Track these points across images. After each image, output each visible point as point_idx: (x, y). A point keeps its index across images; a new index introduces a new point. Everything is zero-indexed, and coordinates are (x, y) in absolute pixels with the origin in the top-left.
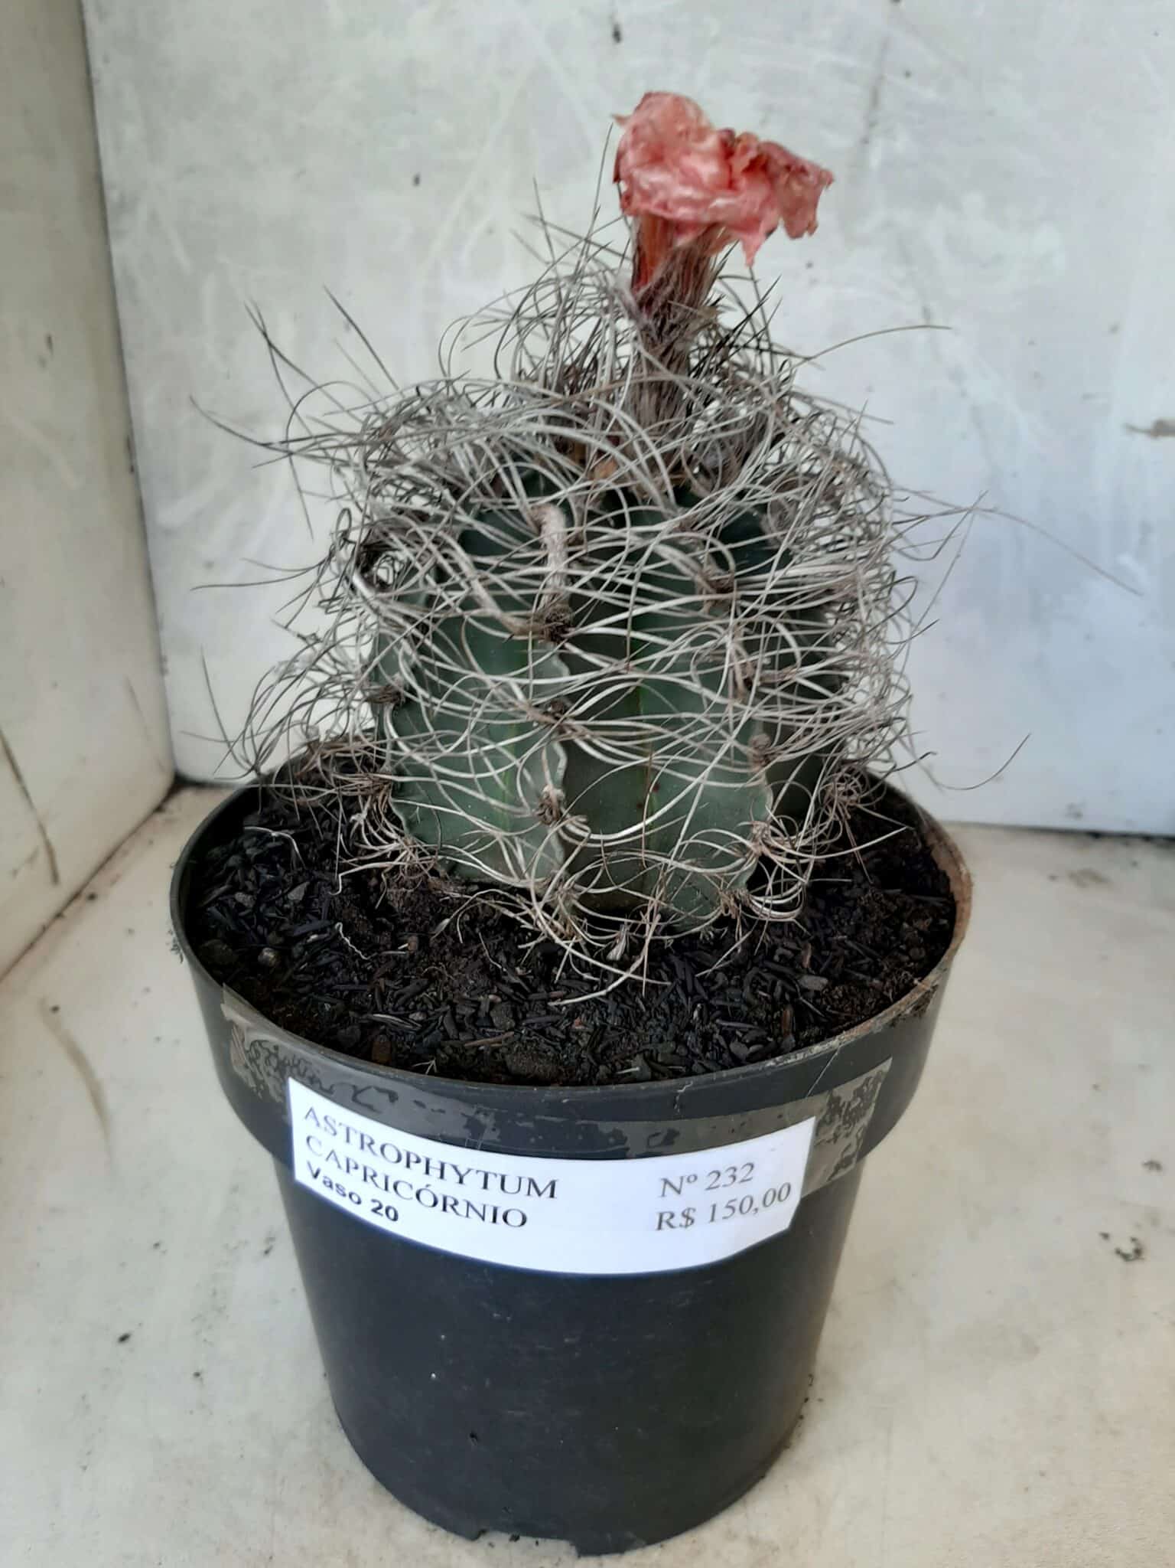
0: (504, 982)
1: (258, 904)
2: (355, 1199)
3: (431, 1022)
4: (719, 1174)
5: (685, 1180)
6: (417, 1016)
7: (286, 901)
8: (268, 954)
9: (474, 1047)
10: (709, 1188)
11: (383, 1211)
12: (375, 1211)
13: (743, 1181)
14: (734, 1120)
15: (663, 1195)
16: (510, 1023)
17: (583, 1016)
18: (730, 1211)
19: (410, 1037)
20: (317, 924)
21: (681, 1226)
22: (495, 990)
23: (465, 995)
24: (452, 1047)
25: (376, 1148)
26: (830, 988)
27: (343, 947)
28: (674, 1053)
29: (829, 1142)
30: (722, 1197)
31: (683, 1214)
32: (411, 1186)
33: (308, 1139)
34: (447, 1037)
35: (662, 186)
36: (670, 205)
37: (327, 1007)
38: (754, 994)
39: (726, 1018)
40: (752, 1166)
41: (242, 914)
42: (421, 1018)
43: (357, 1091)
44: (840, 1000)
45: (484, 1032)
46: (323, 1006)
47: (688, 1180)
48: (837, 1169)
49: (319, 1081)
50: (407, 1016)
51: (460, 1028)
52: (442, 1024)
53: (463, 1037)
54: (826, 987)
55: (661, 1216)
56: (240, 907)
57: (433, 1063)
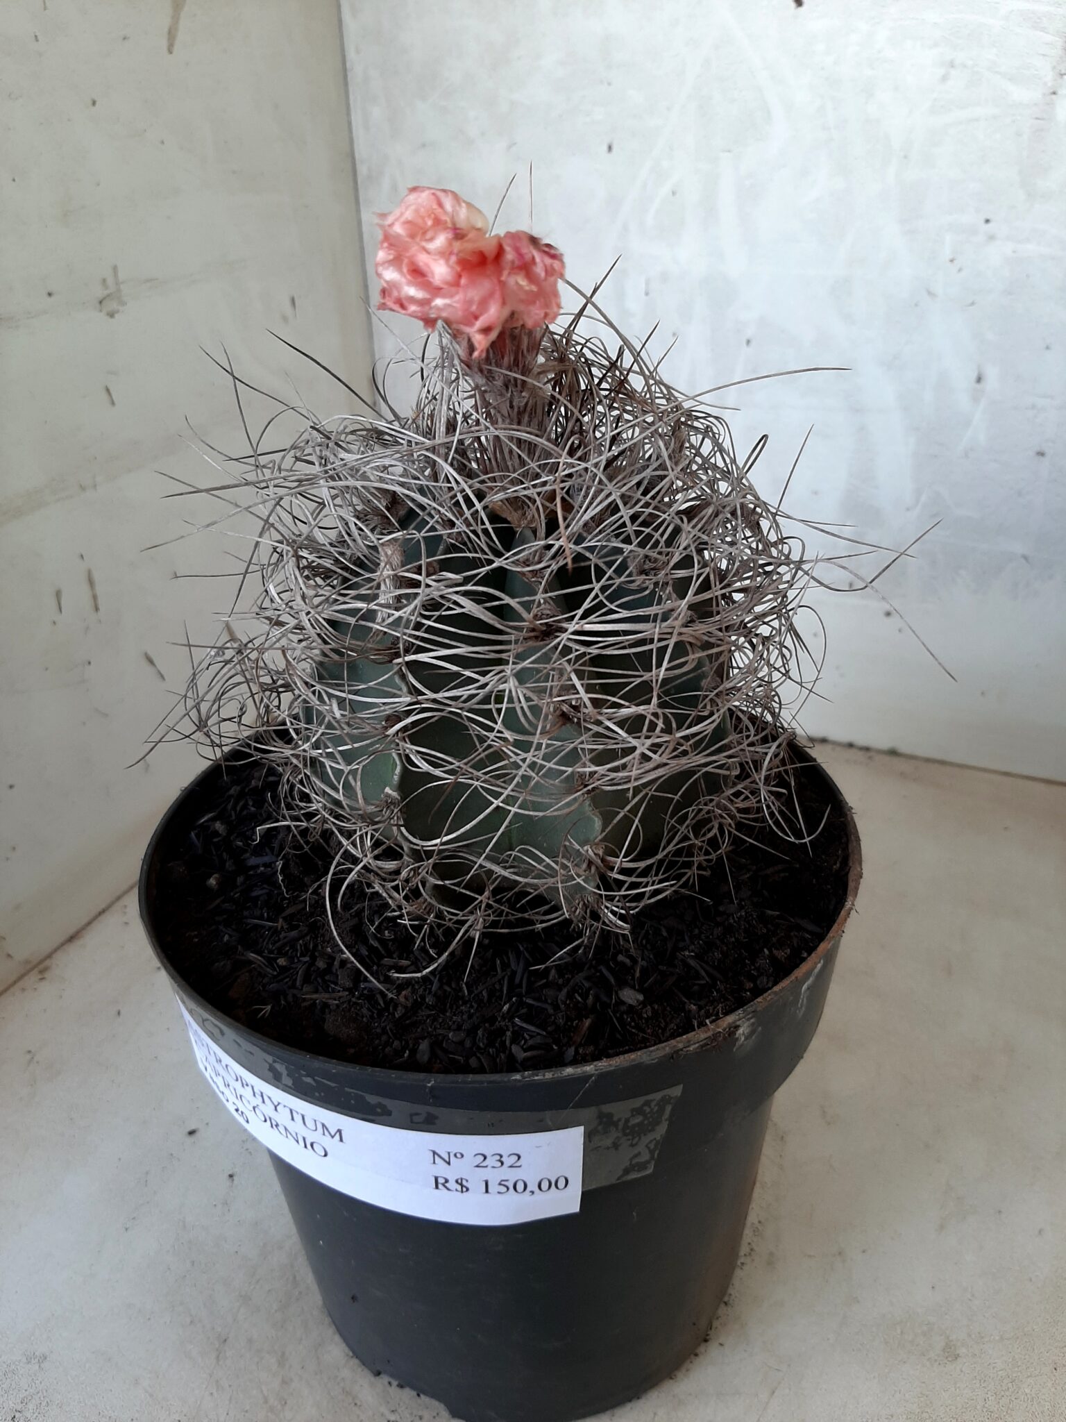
0: (367, 944)
1: (230, 833)
2: (225, 1097)
3: (293, 968)
4: (485, 1158)
5: (452, 1155)
6: (282, 961)
8: (214, 880)
9: (311, 999)
10: (477, 1166)
11: (240, 1113)
12: (237, 1111)
13: (511, 1167)
14: (489, 1116)
15: (434, 1163)
16: (348, 984)
17: (409, 989)
18: (503, 1189)
19: (265, 980)
21: (456, 1190)
24: (294, 996)
25: (225, 1067)
26: (644, 1004)
27: (275, 884)
28: (461, 1043)
29: (608, 1148)
30: (494, 1176)
31: (457, 1181)
32: (249, 1102)
34: (293, 986)
37: (226, 938)
39: (525, 1019)
40: (519, 1157)
41: (215, 840)
42: (284, 964)
44: (647, 1019)
45: (329, 986)
47: (455, 1155)
48: (627, 1171)
50: (275, 960)
51: (309, 979)
52: (297, 973)
53: (306, 988)
54: (640, 1003)
55: (436, 1179)
56: (216, 833)
57: (269, 1007)
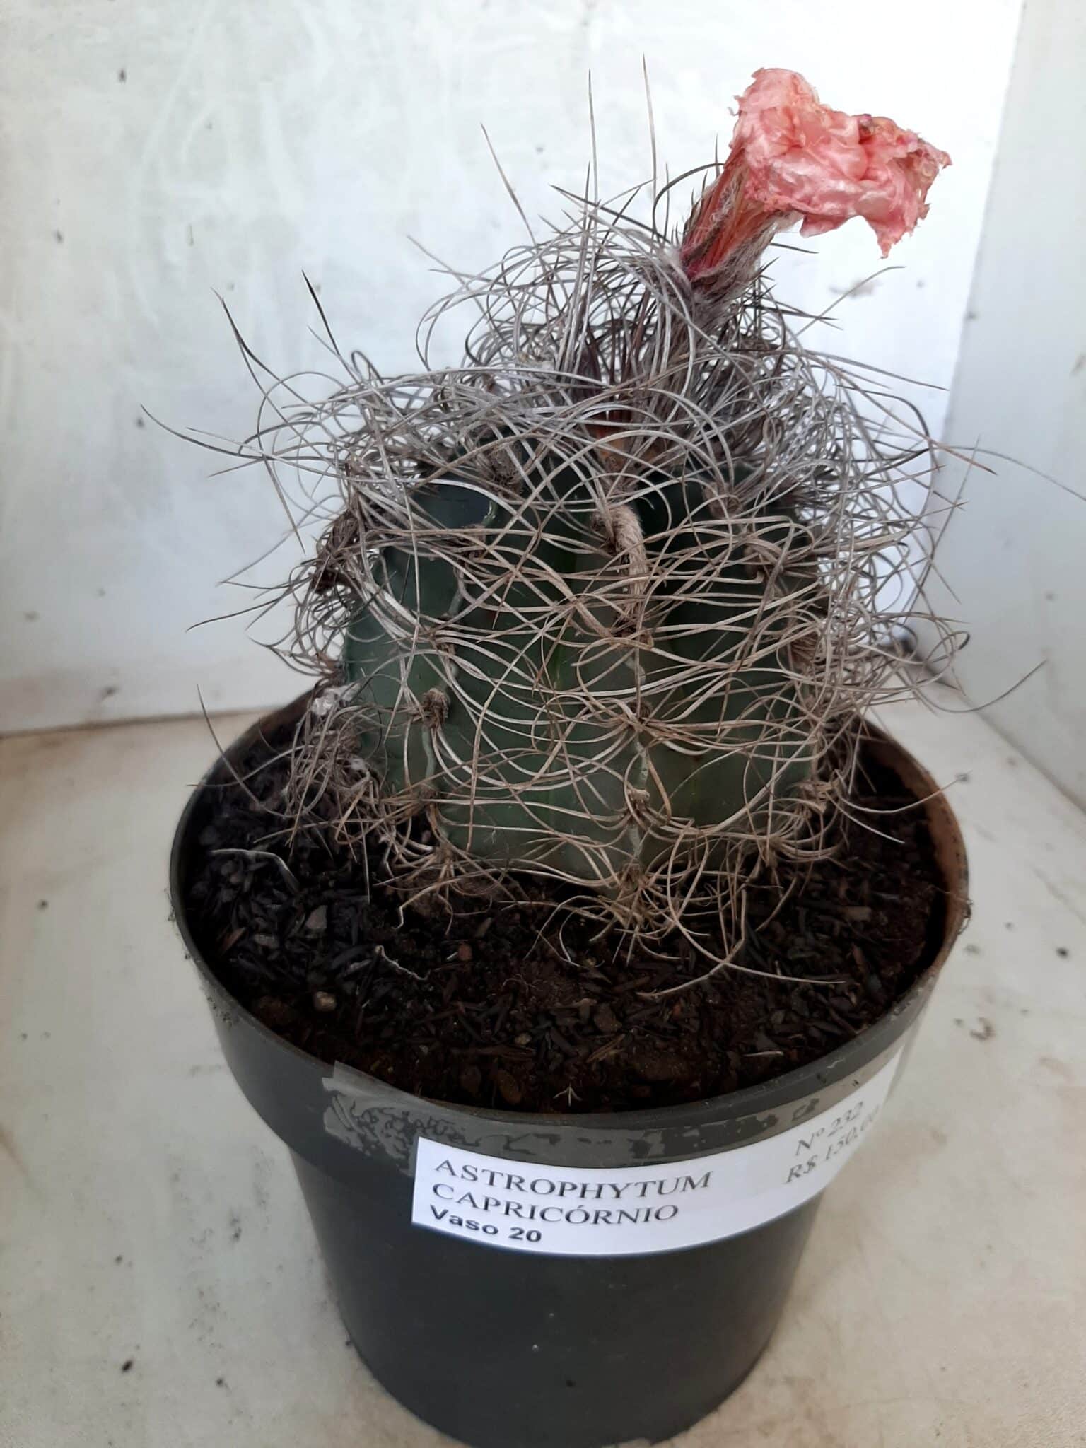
0: (585, 980)
1: (282, 943)
2: (490, 1230)
4: (839, 1120)
5: (815, 1136)
6: (523, 1040)
7: (308, 931)
8: (325, 1001)
10: (830, 1135)
11: (524, 1236)
12: (514, 1237)
13: (853, 1118)
15: (797, 1154)
16: (617, 1025)
17: (682, 1001)
19: (531, 1065)
20: (353, 952)
21: (804, 1173)
22: (584, 992)
23: (558, 1004)
24: (575, 1065)
25: (526, 1186)
27: (391, 972)
28: (785, 1021)
30: (838, 1137)
31: (808, 1163)
32: (561, 1211)
33: (435, 1190)
34: (566, 1056)
35: (810, 180)
36: (815, 199)
37: (425, 1049)
38: (817, 939)
40: (862, 1103)
41: (273, 957)
42: (528, 1040)
43: (509, 1140)
45: (596, 1041)
46: (420, 1050)
47: (818, 1134)
49: (462, 1137)
50: (512, 1041)
51: (571, 1040)
52: (553, 1043)
53: (581, 1052)
55: (792, 1171)
56: (267, 950)
57: (571, 1089)
